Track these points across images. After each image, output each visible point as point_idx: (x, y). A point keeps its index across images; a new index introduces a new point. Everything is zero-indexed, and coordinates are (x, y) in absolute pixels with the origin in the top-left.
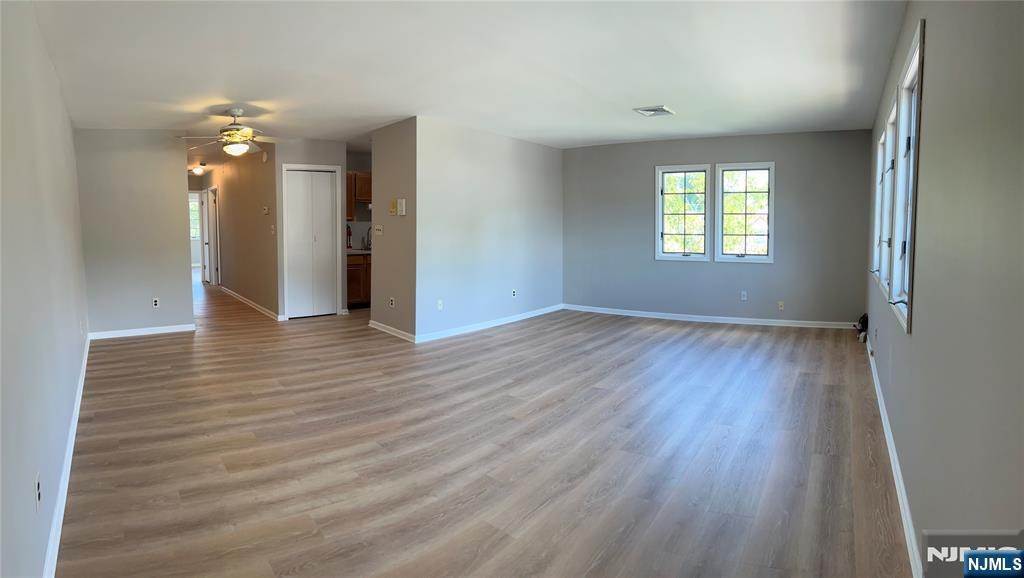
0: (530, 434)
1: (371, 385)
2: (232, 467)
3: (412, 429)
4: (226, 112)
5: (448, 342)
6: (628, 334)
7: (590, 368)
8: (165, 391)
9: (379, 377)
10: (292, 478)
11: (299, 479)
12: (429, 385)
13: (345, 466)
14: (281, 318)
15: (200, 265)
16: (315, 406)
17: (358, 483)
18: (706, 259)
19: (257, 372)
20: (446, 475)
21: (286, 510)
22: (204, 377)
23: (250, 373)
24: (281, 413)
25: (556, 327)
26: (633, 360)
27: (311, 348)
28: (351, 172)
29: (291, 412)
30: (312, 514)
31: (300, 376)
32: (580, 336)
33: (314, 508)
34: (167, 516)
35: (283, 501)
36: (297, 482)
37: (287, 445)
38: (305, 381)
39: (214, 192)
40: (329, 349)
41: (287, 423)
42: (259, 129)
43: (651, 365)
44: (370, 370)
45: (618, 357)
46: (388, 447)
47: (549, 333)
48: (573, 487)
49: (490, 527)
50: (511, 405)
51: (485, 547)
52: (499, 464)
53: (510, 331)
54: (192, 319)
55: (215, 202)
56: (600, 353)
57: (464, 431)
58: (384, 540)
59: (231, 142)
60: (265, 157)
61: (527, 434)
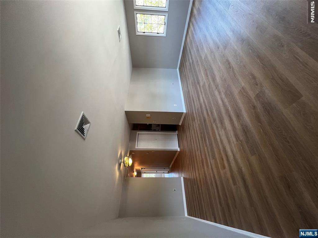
0: (214, 80)
1: (197, 125)
2: (224, 168)
3: (210, 114)
4: (120, 165)
5: (186, 103)
6: (189, 47)
7: (197, 60)
8: (203, 189)
9: (195, 122)
10: (225, 148)
11: (225, 146)
12: (198, 109)
13: (221, 133)
14: (179, 150)
15: (163, 174)
16: (204, 141)
17: (225, 129)
18: (167, 15)
21: (235, 151)
22: (197, 175)
24: (206, 151)
25: (184, 72)
26: (198, 46)
27: (187, 142)
28: (139, 129)
29: (206, 148)
30: (235, 143)
31: (195, 145)
32: (187, 64)
33: (233, 142)
34: (243, 190)
35: (232, 151)
36: (226, 147)
37: (215, 150)
38: (197, 144)
39: (142, 169)
40: (187, 137)
41: (209, 150)
42: (125, 155)
43: (200, 40)
44: (193, 125)
45: (195, 51)
46: (215, 120)
47: (185, 73)
48: (232, 67)
49: (239, 92)
50: (205, 86)
51: (245, 94)
52: (222, 89)
53: (184, 85)
54: (180, 178)
55: (144, 169)
56: (193, 57)
57: (211, 99)
58: (241, 122)
59: (128, 164)
60: (133, 153)
61: (214, 81)
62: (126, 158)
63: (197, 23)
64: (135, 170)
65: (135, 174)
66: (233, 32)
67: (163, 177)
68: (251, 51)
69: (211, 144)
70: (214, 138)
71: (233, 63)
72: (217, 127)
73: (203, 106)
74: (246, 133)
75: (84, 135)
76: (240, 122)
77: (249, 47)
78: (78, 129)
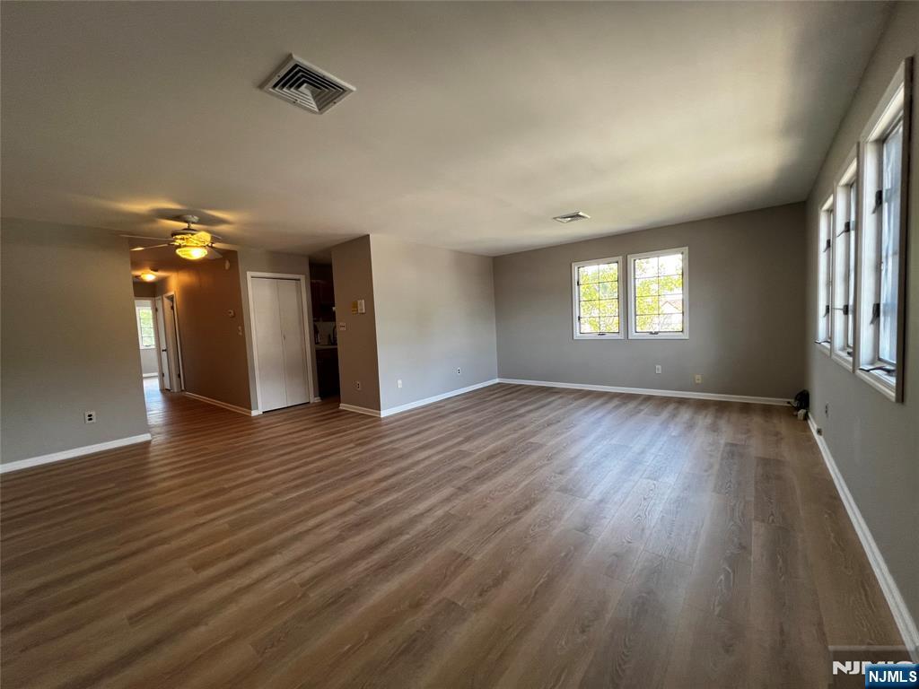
0: (481, 478)
1: (344, 456)
2: (199, 568)
3: (384, 484)
4: (178, 218)
5: (401, 416)
6: (554, 400)
7: (525, 427)
8: (106, 512)
9: (353, 448)
11: (280, 553)
12: (394, 449)
13: (326, 528)
14: (254, 413)
15: (156, 374)
16: (293, 484)
17: (341, 538)
18: (621, 337)
19: (230, 466)
20: (416, 516)
21: (267, 585)
23: (221, 469)
24: (258, 497)
25: (494, 397)
26: (559, 421)
27: (286, 435)
28: (314, 281)
29: (269, 494)
30: (295, 581)
31: (275, 461)
32: (515, 403)
33: (297, 574)
35: (264, 578)
36: (278, 556)
38: (281, 464)
39: (171, 298)
40: (304, 433)
41: (266, 505)
42: (217, 236)
43: (575, 425)
44: (343, 445)
45: (546, 418)
46: (364, 503)
47: (489, 401)
48: (519, 519)
49: (455, 552)
50: (464, 457)
51: (452, 568)
52: (459, 503)
53: (458, 401)
54: (146, 428)
55: (172, 308)
56: (532, 415)
57: (427, 480)
58: (368, 579)
59: (185, 246)
60: (227, 265)
61: (478, 478)
62: (206, 237)
63: (609, 412)
64: (161, 274)
65: (149, 276)
66: (601, 501)
67: (144, 375)
68: (563, 554)
69: (284, 507)
70: (307, 513)
71: (528, 517)
72: (343, 514)
73: (404, 463)
74: (333, 603)
75: (275, 86)
76: (368, 575)
77: (572, 548)
78: (296, 66)
